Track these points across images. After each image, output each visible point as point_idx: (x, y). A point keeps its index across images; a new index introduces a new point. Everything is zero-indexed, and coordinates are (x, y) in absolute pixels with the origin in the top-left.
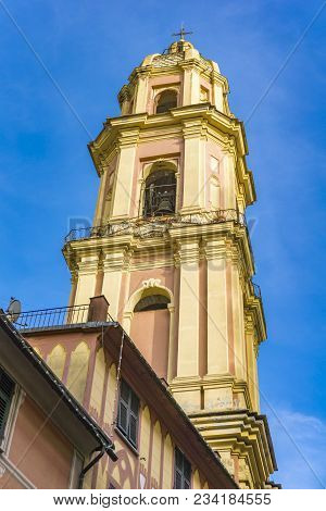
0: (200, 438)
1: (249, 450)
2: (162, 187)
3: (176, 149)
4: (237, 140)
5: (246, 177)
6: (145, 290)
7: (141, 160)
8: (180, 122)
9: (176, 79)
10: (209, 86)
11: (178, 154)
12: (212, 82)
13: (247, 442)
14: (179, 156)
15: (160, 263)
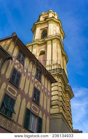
0: (51, 75)
1: (61, 76)
2: (45, 33)
3: (47, 26)
4: (59, 24)
5: (62, 32)
6: (41, 51)
7: (41, 30)
8: (48, 22)
9: (48, 15)
10: (54, 16)
11: (48, 27)
12: (55, 15)
13: (61, 75)
14: (47, 27)
15: (44, 46)
